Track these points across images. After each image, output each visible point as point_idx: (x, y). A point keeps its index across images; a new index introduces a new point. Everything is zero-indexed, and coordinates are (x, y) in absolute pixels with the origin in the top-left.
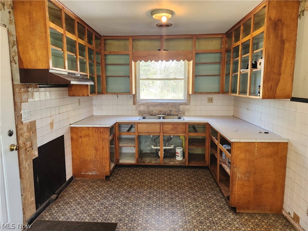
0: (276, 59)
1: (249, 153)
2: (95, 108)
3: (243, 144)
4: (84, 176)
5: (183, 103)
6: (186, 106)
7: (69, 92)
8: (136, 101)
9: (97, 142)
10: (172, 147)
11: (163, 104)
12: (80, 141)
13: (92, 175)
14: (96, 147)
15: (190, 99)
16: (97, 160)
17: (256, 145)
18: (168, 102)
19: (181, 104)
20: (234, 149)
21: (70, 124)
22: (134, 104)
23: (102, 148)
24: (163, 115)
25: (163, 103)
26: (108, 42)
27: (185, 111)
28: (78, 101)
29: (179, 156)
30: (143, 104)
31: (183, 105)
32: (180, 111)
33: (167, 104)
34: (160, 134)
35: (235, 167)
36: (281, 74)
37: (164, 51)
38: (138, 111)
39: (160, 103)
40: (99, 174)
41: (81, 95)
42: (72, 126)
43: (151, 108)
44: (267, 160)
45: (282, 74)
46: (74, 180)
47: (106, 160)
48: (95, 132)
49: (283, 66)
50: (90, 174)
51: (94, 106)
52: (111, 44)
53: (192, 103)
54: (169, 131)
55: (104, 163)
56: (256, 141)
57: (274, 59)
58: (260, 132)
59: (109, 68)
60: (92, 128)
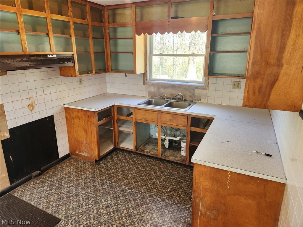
0: (275, 36)
1: (218, 184)
2: (108, 86)
3: (209, 169)
4: (78, 155)
5: (199, 86)
6: (203, 90)
7: (60, 71)
8: (146, 81)
9: (86, 125)
10: (178, 139)
11: (175, 87)
12: (73, 121)
13: (85, 156)
14: (86, 130)
15: (209, 82)
16: (87, 143)
17: (229, 176)
18: (181, 85)
19: (197, 88)
20: (195, 173)
21: (64, 104)
22: (144, 83)
23: (90, 132)
24: (172, 99)
25: (175, 84)
26: (119, 11)
27: (201, 96)
28: (78, 80)
29: (183, 151)
30: (154, 85)
31: (200, 89)
32: (195, 96)
33: (180, 86)
34: (158, 123)
35: (196, 197)
36: (282, 65)
37: (172, 19)
38: (148, 92)
39: (172, 84)
40: (89, 156)
41: (70, 76)
42: (65, 106)
43: (162, 90)
44: (246, 201)
45: (285, 66)
46: (70, 157)
47: (94, 145)
48: (84, 115)
49: (287, 50)
50: (83, 155)
51: (107, 83)
52: (121, 14)
53: (211, 87)
54: (167, 121)
55: (93, 147)
56: (229, 169)
57: (271, 36)
58: (258, 152)
59: (120, 42)
60: (81, 111)
